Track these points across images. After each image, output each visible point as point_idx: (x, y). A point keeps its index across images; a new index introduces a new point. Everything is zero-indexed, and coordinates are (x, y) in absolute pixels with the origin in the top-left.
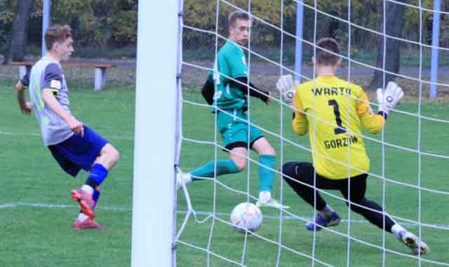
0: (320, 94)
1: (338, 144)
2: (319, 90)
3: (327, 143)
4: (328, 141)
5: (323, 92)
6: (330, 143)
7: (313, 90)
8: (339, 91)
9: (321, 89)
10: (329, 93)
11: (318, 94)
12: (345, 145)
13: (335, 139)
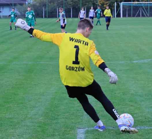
0: (73, 41)
1: (72, 69)
2: (73, 39)
3: (67, 67)
4: (68, 66)
5: (74, 40)
6: (68, 67)
7: (70, 38)
8: (82, 42)
9: (74, 39)
10: (77, 41)
11: (71, 40)
12: (76, 71)
13: (72, 66)
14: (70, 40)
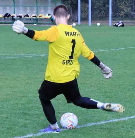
3: (64, 62)
12: (70, 64)
14: (66, 35)
